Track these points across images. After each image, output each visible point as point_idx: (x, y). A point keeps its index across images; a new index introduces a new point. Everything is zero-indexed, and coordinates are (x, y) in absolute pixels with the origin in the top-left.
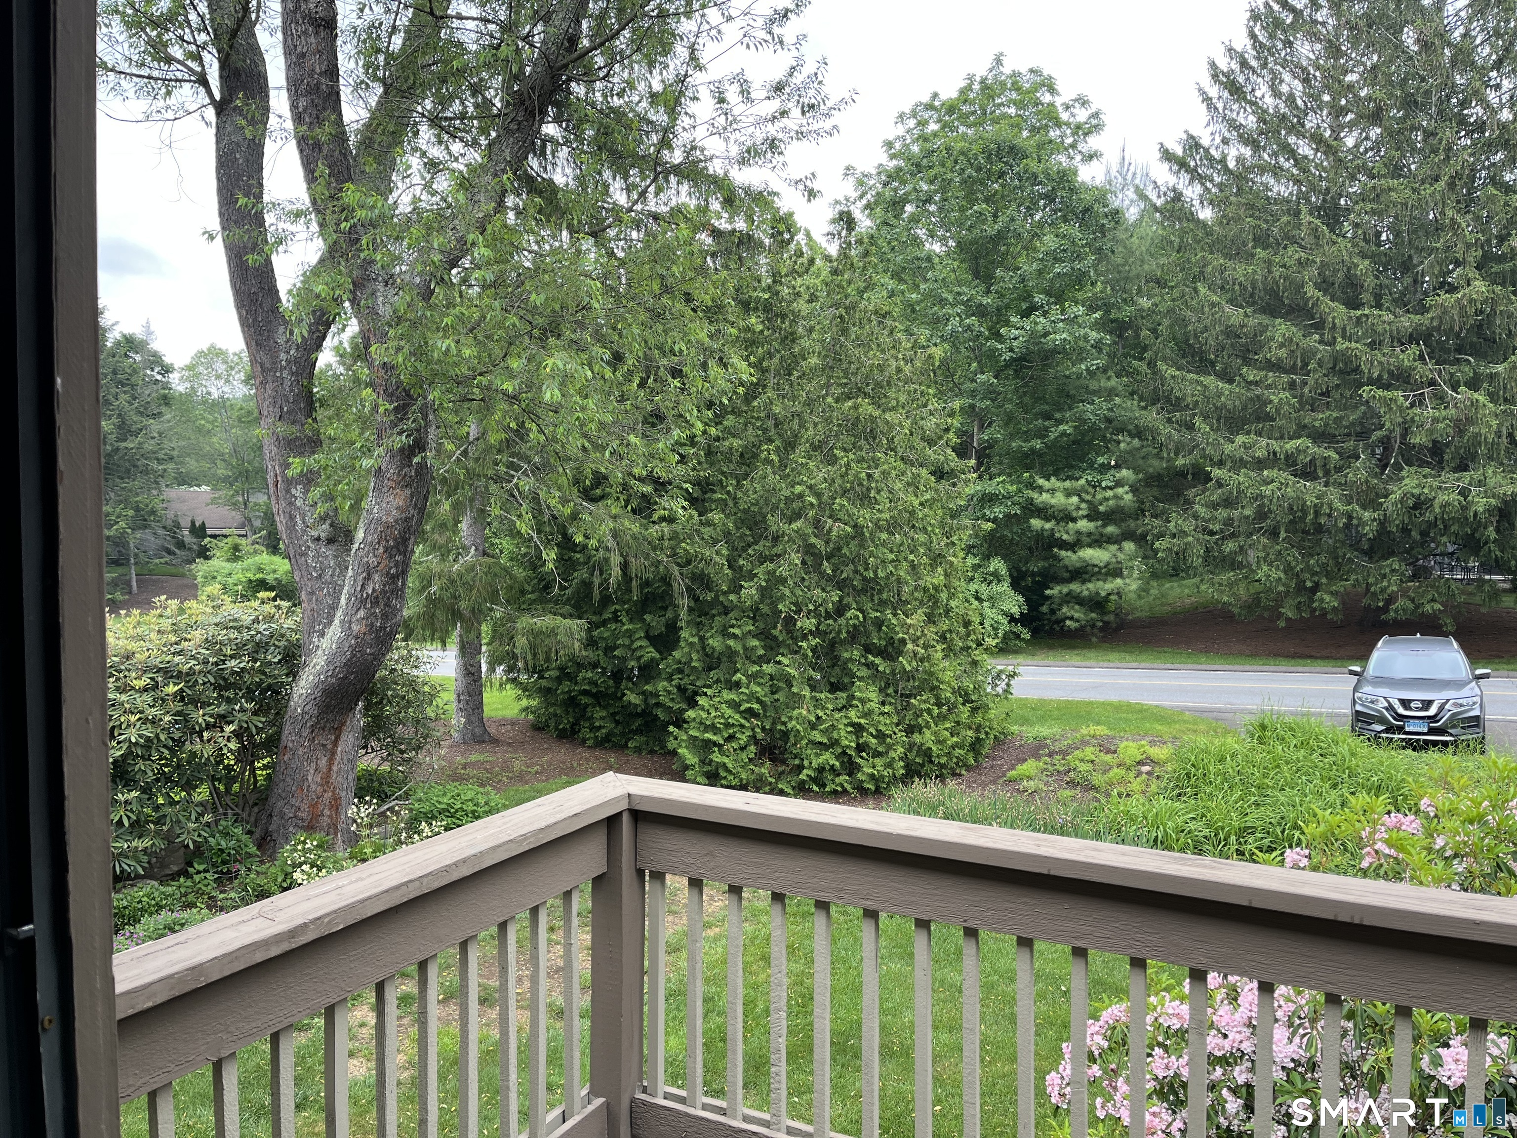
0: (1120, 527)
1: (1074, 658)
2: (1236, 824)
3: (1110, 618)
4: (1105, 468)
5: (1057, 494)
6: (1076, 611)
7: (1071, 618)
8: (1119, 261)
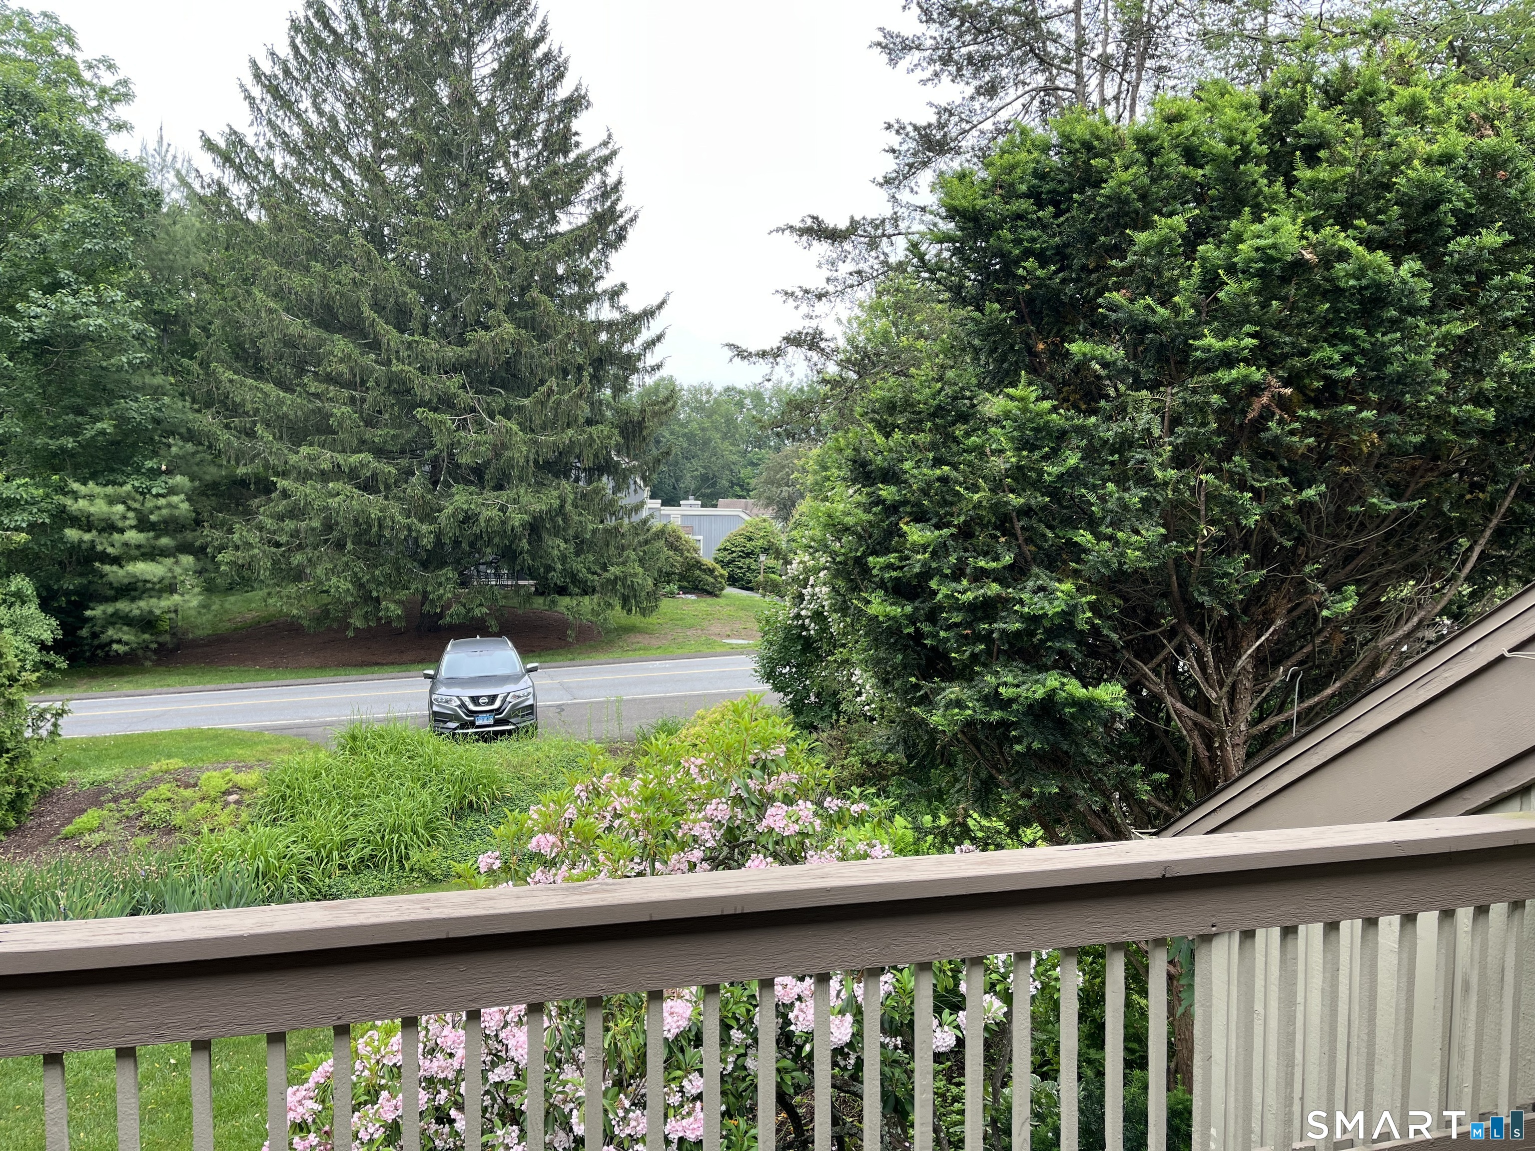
0: (174, 538)
1: (124, 685)
2: (337, 839)
3: (167, 638)
4: (155, 473)
5: (97, 501)
6: (125, 633)
7: (119, 642)
8: (162, 248)
